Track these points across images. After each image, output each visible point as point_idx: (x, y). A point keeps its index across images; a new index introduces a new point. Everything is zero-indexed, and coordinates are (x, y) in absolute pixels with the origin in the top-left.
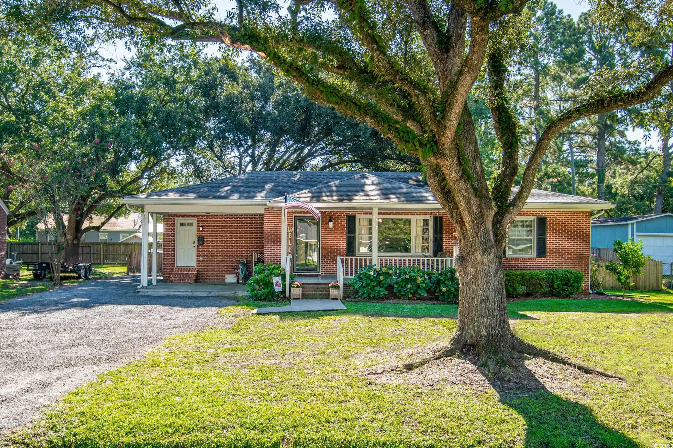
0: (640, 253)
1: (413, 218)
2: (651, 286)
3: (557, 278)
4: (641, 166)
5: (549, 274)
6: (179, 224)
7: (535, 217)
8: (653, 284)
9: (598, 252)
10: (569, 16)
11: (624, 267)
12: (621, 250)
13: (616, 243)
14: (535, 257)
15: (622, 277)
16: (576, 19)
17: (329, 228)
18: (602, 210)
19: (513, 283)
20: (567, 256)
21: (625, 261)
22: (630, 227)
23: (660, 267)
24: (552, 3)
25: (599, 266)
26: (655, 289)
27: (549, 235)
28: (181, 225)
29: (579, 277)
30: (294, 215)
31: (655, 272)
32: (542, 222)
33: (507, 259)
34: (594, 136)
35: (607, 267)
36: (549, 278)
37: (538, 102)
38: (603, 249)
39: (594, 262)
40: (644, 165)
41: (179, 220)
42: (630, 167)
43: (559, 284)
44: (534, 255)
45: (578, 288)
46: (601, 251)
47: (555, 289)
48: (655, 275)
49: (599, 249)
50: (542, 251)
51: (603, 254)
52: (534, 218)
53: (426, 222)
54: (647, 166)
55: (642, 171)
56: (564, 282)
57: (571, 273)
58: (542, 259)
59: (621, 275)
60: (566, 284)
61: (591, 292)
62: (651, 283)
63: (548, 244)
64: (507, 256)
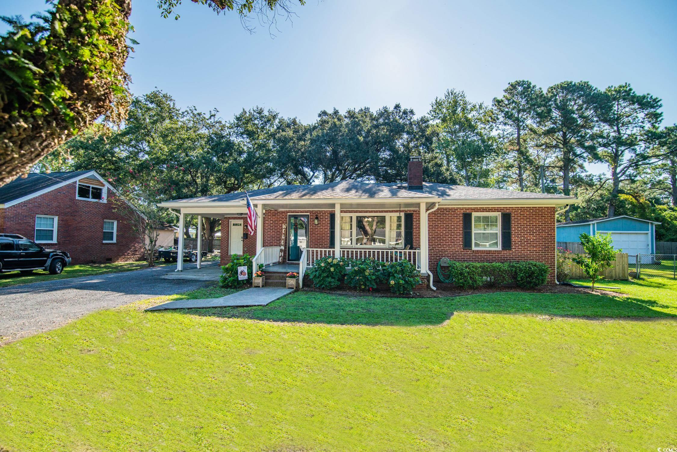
0: (609, 247)
1: (387, 215)
2: (617, 275)
3: (521, 270)
4: (597, 188)
5: (513, 266)
6: (232, 224)
7: (500, 213)
8: (619, 274)
9: (565, 245)
10: (540, 89)
11: (593, 260)
12: (588, 243)
13: (582, 236)
14: (501, 249)
15: (591, 270)
16: (545, 92)
17: (316, 225)
18: (567, 205)
19: (473, 275)
20: (532, 249)
21: (594, 255)
22: (591, 226)
23: (626, 259)
24: (528, 82)
25: (565, 258)
26: (622, 278)
27: (514, 230)
28: (234, 225)
29: (543, 270)
30: (289, 214)
31: (621, 263)
32: (507, 218)
33: (473, 251)
34: (561, 168)
35: (574, 260)
36: (512, 270)
37: (520, 147)
38: (570, 243)
39: (560, 254)
40: (598, 186)
41: (233, 222)
42: (588, 188)
43: (522, 276)
44: (499, 248)
45: (543, 280)
46: (568, 245)
47: (519, 281)
48: (621, 266)
49: (566, 243)
50: (507, 243)
51: (570, 247)
52: (498, 214)
53: (399, 218)
54: (601, 187)
55: (597, 191)
56: (527, 275)
57: (535, 265)
58: (507, 253)
59: (590, 268)
60: (530, 276)
61: (558, 283)
62: (617, 273)
63: (514, 238)
64: (473, 249)
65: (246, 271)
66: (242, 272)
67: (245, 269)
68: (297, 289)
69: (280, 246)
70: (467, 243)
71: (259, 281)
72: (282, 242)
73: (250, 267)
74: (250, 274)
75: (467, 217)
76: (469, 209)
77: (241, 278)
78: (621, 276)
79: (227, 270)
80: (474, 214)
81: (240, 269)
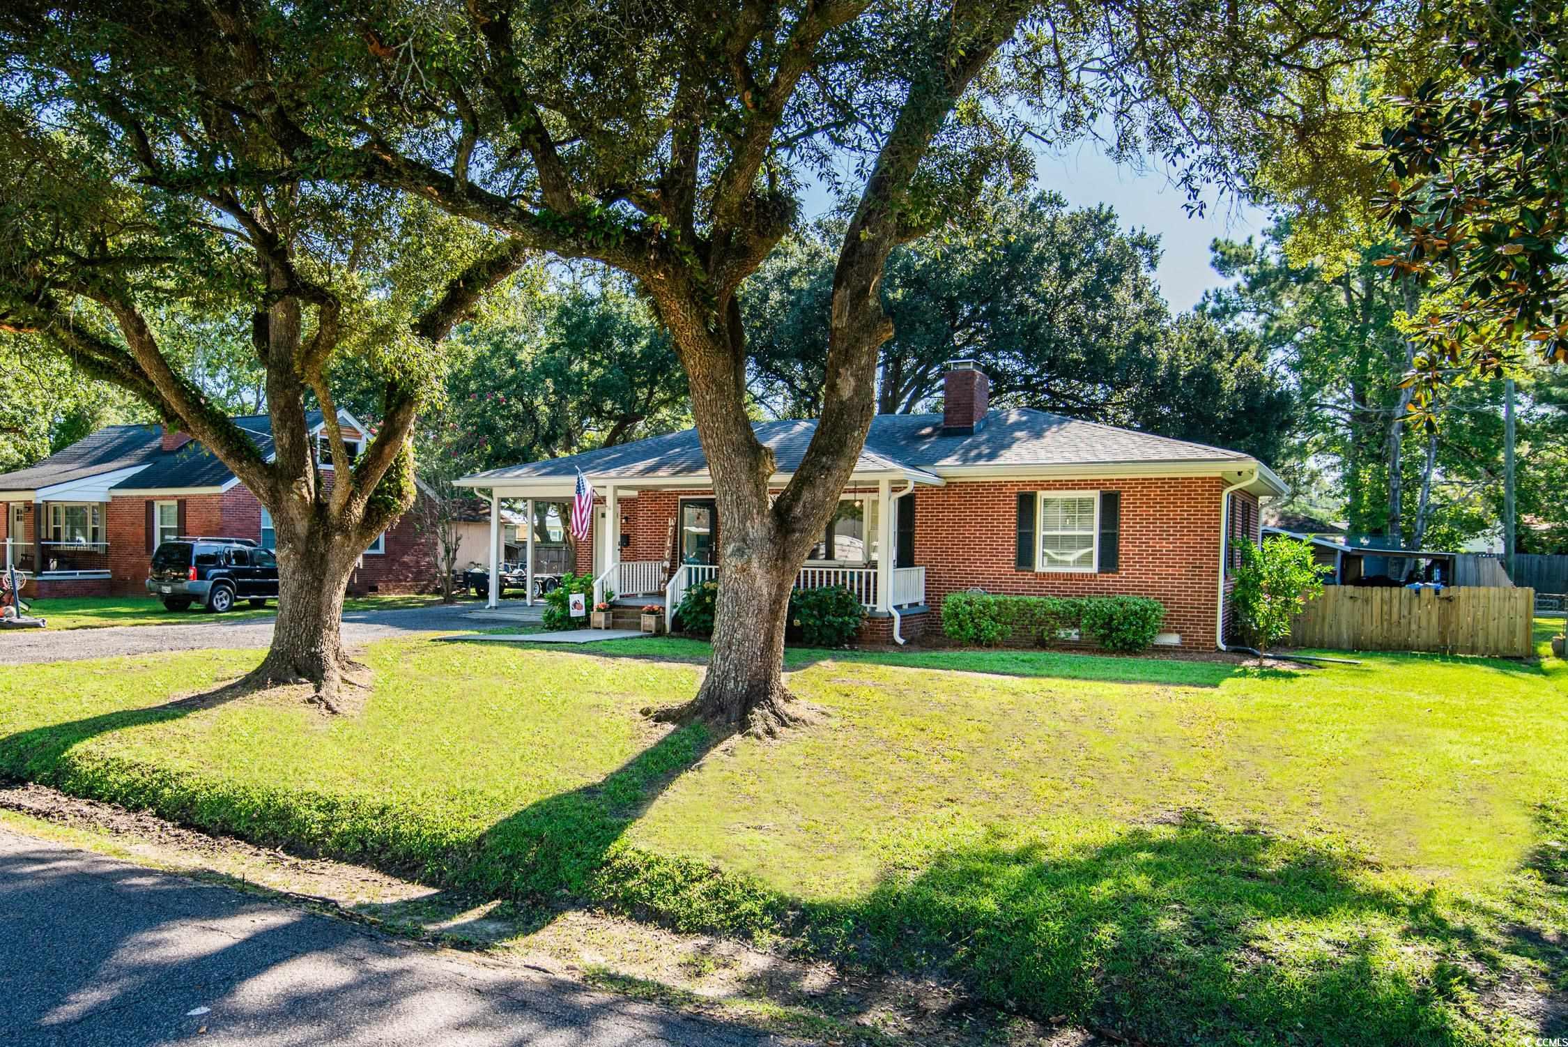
1: (868, 498)
2: (1492, 646)
5: (1074, 604)
7: (1098, 492)
8: (1497, 644)
14: (1096, 571)
20: (1164, 570)
27: (1126, 527)
31: (1505, 614)
32: (1111, 502)
33: (1038, 574)
36: (1071, 612)
44: (1094, 569)
48: (1504, 621)
50: (1109, 558)
52: (1095, 495)
58: (1109, 578)
61: (1223, 648)
62: (1491, 638)
63: (1124, 547)
64: (1037, 570)
65: (582, 602)
66: (575, 604)
67: (579, 598)
68: (659, 632)
69: (662, 559)
70: (1025, 557)
71: (598, 618)
72: (667, 554)
73: (589, 596)
74: (589, 607)
75: (1026, 503)
76: (1030, 483)
77: (574, 613)
78: (1501, 646)
79: (554, 600)
80: (1042, 495)
81: (573, 598)
